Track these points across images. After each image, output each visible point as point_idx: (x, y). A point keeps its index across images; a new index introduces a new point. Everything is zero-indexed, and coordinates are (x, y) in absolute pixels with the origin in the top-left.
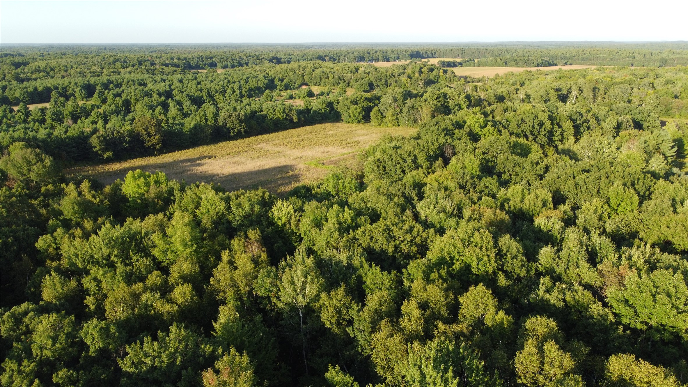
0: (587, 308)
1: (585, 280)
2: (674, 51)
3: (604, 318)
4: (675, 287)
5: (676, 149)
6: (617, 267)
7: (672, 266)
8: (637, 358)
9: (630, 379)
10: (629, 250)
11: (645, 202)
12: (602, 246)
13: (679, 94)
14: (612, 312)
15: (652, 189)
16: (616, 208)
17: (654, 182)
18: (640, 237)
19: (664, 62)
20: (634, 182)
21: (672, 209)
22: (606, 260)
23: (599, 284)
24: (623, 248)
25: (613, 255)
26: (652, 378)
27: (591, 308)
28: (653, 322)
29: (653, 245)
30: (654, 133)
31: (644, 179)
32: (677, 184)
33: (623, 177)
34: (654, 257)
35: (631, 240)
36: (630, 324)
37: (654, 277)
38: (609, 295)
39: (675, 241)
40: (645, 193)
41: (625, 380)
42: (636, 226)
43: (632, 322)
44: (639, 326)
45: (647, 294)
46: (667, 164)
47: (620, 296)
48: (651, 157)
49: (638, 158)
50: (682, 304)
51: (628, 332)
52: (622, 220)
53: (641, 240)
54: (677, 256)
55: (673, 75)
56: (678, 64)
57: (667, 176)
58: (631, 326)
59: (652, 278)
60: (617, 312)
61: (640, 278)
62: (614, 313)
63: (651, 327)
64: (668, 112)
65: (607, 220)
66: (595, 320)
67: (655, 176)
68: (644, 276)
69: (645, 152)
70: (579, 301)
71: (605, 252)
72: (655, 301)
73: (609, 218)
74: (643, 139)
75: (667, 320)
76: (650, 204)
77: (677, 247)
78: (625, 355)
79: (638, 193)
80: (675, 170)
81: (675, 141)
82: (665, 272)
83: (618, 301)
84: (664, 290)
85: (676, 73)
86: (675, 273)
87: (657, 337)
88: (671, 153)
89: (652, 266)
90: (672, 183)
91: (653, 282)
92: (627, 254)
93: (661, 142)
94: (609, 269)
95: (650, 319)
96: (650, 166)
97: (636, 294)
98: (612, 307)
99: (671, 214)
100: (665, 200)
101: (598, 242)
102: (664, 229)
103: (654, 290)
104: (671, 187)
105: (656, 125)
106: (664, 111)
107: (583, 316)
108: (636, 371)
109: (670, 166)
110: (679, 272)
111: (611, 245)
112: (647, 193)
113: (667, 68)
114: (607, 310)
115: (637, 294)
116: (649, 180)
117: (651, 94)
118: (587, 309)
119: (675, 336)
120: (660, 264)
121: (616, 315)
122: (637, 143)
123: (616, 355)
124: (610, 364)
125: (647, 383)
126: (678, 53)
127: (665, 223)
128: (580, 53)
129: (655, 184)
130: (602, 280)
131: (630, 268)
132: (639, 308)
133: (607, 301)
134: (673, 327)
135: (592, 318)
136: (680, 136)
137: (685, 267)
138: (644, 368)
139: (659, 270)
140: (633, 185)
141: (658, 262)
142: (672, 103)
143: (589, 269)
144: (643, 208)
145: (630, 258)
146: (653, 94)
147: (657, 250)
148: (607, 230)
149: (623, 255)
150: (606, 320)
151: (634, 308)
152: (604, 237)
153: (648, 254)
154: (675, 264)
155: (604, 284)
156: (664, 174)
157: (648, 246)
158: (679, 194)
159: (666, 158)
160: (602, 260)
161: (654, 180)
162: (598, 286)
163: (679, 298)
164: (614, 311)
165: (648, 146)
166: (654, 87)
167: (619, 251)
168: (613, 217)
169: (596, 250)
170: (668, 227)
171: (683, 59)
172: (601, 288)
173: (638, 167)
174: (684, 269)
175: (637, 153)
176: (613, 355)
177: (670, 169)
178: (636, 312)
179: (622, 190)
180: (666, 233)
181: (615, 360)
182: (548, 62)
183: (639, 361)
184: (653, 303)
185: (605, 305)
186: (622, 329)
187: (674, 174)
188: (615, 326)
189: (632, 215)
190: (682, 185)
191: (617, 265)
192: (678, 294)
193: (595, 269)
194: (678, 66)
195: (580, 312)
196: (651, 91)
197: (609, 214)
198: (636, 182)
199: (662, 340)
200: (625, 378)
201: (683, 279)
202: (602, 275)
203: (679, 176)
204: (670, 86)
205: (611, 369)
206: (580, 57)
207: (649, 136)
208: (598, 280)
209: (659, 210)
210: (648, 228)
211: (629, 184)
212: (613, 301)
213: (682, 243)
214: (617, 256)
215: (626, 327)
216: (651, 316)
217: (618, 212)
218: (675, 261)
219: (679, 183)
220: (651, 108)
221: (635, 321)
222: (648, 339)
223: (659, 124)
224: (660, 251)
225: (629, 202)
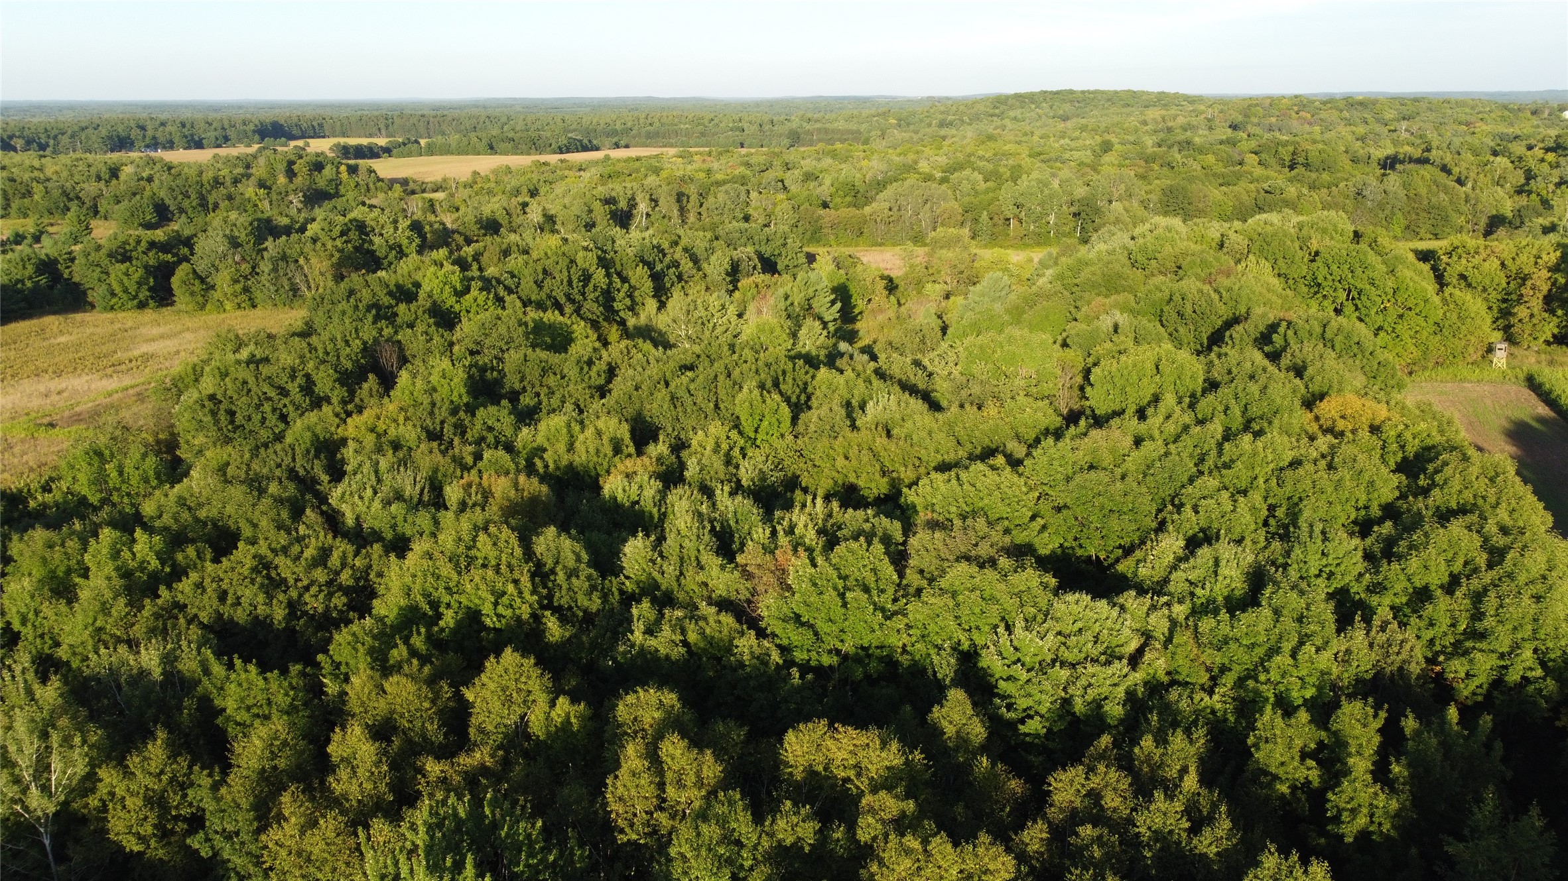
0: (729, 648)
1: (718, 592)
2: (809, 115)
3: (763, 659)
4: (874, 571)
5: (838, 305)
6: (772, 552)
7: (864, 531)
8: (831, 725)
9: (825, 769)
10: (788, 515)
11: (802, 416)
12: (739, 517)
13: (829, 199)
14: (777, 646)
15: (810, 389)
16: (752, 435)
17: (811, 374)
18: (804, 485)
19: (796, 139)
20: (777, 378)
21: (848, 423)
22: (750, 543)
23: (744, 595)
24: (778, 514)
25: (761, 530)
26: (861, 754)
27: (737, 647)
28: (848, 647)
29: (827, 498)
30: (799, 278)
31: (794, 370)
32: (849, 373)
33: (757, 372)
34: (832, 521)
35: (789, 494)
36: (810, 659)
37: (838, 559)
38: (765, 613)
39: (861, 483)
40: (798, 397)
41: (817, 773)
42: (794, 466)
43: (814, 655)
44: (827, 660)
45: (830, 596)
46: (827, 337)
47: (785, 609)
48: (800, 327)
49: (778, 331)
50: (890, 601)
51: (810, 676)
52: (767, 457)
53: (805, 490)
54: (869, 512)
55: (814, 163)
56: (820, 140)
57: (832, 359)
58: (813, 663)
59: (834, 561)
60: (785, 642)
61: (814, 565)
62: (779, 646)
63: (845, 657)
64: (816, 235)
65: (741, 462)
66: (748, 669)
67: (812, 362)
68: (820, 560)
69: (789, 317)
70: (713, 637)
71: (747, 527)
72: (845, 605)
73: (744, 458)
74: (781, 291)
75: (870, 637)
76: (811, 418)
77: (865, 493)
78: (810, 725)
79: (788, 400)
80: (843, 346)
81: (835, 290)
82: (854, 545)
83: (783, 621)
84: (857, 580)
85: (819, 160)
86: (869, 543)
87: (859, 673)
88: (832, 314)
89: (831, 538)
90: (842, 372)
91: (838, 569)
92: (785, 523)
93: (812, 295)
94: (759, 561)
95: (842, 641)
96: (801, 343)
97: (812, 599)
98: (774, 635)
99: (847, 431)
100: (836, 408)
101: (731, 509)
102: (840, 462)
103: (840, 583)
104: (840, 380)
105: (800, 262)
106: (809, 234)
107: (724, 667)
108: (834, 749)
109: (834, 340)
110: (876, 540)
111: (755, 511)
112: (803, 397)
113: (802, 149)
114: (766, 643)
115: (814, 599)
116: (803, 371)
117: (781, 201)
118: (731, 650)
119: (887, 664)
120: (844, 532)
121: (784, 650)
122: (772, 301)
123: (794, 728)
124: (786, 751)
125: (855, 766)
126: (817, 121)
127: (841, 450)
128: (642, 121)
129: (813, 377)
130: (749, 585)
131: (795, 550)
132: (821, 625)
133: (763, 624)
134: (881, 647)
135: (741, 665)
136: (842, 281)
137: (885, 529)
138: (846, 740)
139: (843, 544)
140: (776, 384)
141: (840, 528)
142: (820, 218)
143: (723, 567)
144: (800, 428)
145: (791, 531)
146: (786, 202)
147: (835, 505)
148: (744, 483)
149: (779, 528)
150: (766, 664)
151: (811, 626)
152: (739, 498)
153: (821, 516)
154: (867, 527)
155: (754, 592)
156: (826, 356)
157: (819, 501)
158: (856, 392)
159: (825, 325)
160: (743, 545)
161: (812, 371)
162: (743, 598)
163: (883, 591)
164: (778, 641)
165: (792, 304)
166: (785, 188)
167: (771, 521)
168: (750, 454)
169: (729, 525)
170: (847, 458)
171: (826, 131)
172: (749, 602)
173: (780, 347)
174: (884, 534)
175: (774, 321)
176: (790, 730)
177: (835, 345)
178: (816, 634)
179: (759, 398)
180: (844, 471)
181: (794, 739)
182: (580, 141)
183: (836, 729)
184: (843, 610)
185: (761, 634)
186: (797, 675)
187: (842, 355)
188: (785, 672)
189: (783, 445)
190: (858, 375)
191: (770, 549)
192: (880, 583)
193: (733, 565)
194: (821, 146)
195: (719, 660)
196: (781, 196)
197: (742, 449)
198: (781, 379)
199: (867, 676)
200: (816, 768)
201: (885, 553)
202: (747, 575)
203: (851, 357)
204: (812, 184)
205: (791, 759)
206: (644, 130)
207: (790, 285)
208: (742, 587)
209: (828, 427)
210: (815, 466)
211: (769, 384)
212: (775, 622)
213: (873, 485)
214: (768, 532)
215: (805, 668)
216: (844, 637)
217: (758, 442)
218: (867, 521)
219: (853, 370)
220: (786, 228)
221: (818, 653)
222: (844, 681)
223: (805, 260)
224: (841, 507)
225: (774, 420)
